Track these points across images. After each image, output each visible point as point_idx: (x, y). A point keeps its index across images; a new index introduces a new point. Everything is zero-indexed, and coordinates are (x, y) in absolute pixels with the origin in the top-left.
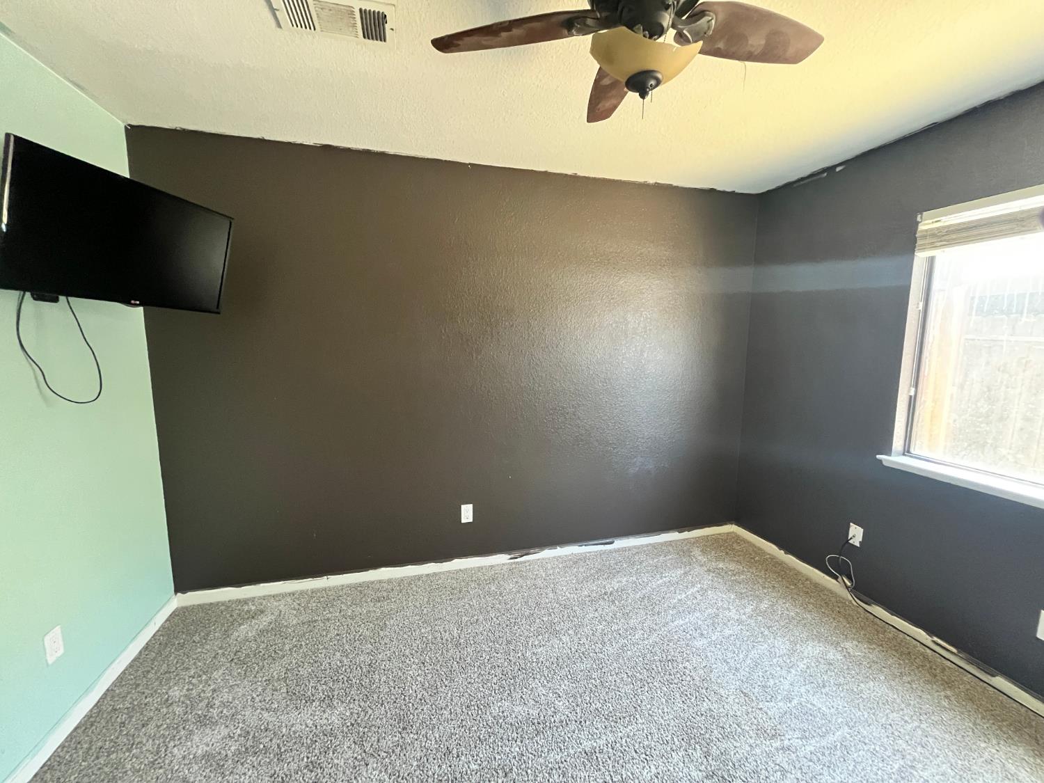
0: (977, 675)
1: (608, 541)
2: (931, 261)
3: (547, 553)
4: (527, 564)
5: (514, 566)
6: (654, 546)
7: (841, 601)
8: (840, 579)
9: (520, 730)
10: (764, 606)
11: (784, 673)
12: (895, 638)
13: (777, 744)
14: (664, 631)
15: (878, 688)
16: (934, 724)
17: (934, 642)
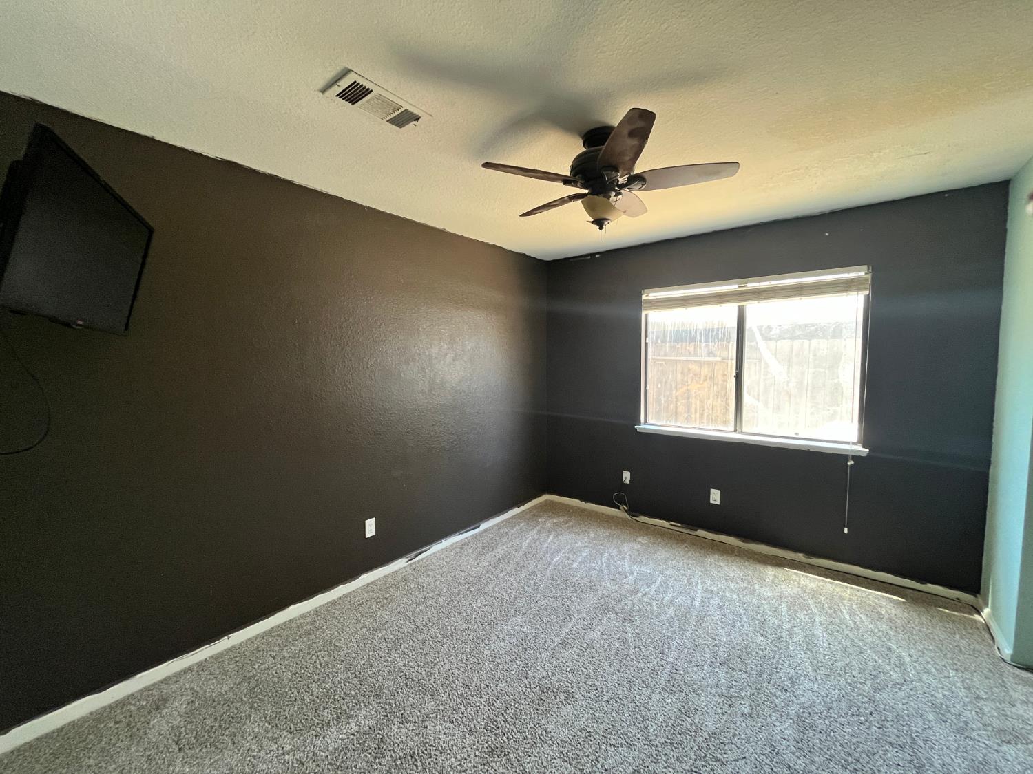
0: (690, 533)
1: (474, 527)
2: (646, 315)
3: (436, 548)
4: (425, 561)
5: (414, 566)
6: (507, 521)
7: (624, 520)
8: (621, 507)
9: (514, 653)
10: (592, 535)
11: (623, 563)
12: (655, 529)
13: (640, 594)
14: (551, 567)
15: (662, 553)
16: (688, 559)
17: (672, 525)
